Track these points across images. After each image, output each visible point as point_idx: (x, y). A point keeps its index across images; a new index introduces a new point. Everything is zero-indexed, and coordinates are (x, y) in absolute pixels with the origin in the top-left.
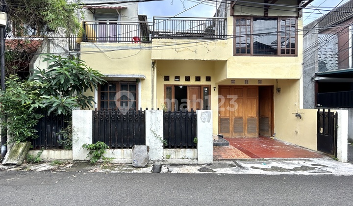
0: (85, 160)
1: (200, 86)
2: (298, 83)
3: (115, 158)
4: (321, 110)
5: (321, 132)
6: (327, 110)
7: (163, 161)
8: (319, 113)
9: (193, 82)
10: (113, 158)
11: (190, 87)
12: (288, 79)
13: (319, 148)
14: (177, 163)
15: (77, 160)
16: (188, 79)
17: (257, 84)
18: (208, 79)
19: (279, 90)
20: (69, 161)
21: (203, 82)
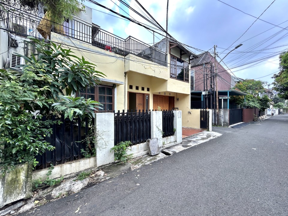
0: (110, 163)
1: (144, 94)
2: (189, 96)
3: (133, 154)
4: (202, 110)
5: (202, 119)
6: (205, 110)
7: (163, 147)
8: (201, 111)
9: (140, 91)
10: (131, 154)
11: (138, 94)
12: (183, 94)
13: (201, 127)
14: (169, 146)
15: (102, 166)
16: (137, 88)
17: (168, 95)
18: (148, 90)
19: (178, 100)
20: (93, 169)
21: (145, 92)
